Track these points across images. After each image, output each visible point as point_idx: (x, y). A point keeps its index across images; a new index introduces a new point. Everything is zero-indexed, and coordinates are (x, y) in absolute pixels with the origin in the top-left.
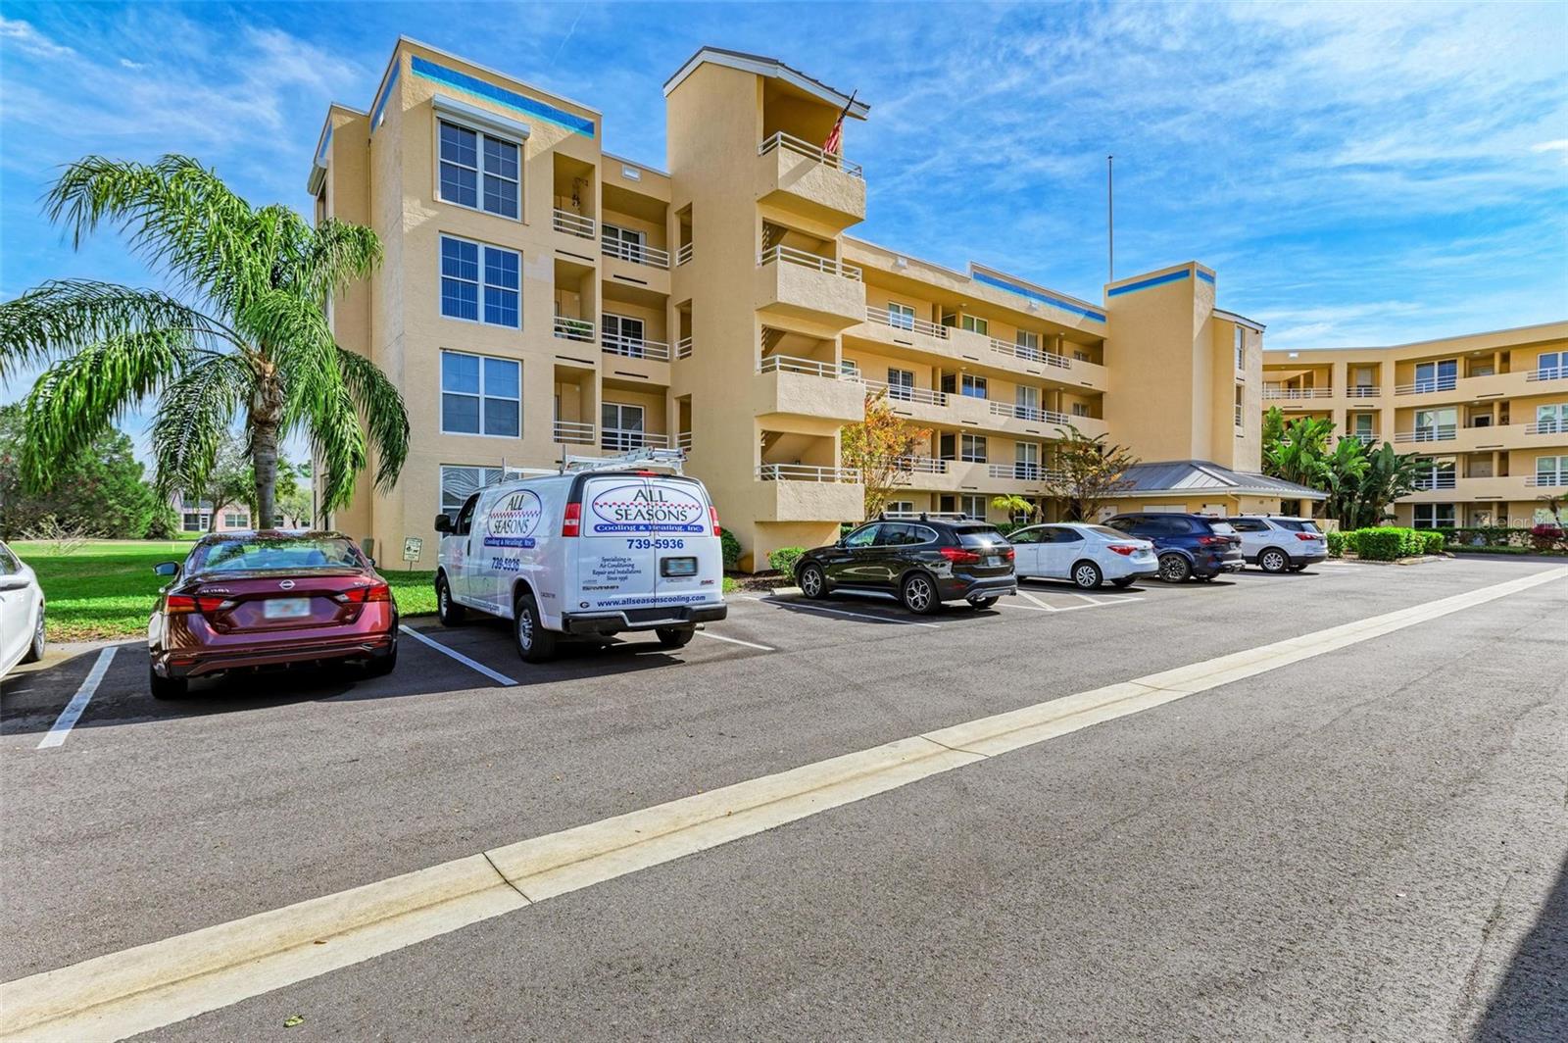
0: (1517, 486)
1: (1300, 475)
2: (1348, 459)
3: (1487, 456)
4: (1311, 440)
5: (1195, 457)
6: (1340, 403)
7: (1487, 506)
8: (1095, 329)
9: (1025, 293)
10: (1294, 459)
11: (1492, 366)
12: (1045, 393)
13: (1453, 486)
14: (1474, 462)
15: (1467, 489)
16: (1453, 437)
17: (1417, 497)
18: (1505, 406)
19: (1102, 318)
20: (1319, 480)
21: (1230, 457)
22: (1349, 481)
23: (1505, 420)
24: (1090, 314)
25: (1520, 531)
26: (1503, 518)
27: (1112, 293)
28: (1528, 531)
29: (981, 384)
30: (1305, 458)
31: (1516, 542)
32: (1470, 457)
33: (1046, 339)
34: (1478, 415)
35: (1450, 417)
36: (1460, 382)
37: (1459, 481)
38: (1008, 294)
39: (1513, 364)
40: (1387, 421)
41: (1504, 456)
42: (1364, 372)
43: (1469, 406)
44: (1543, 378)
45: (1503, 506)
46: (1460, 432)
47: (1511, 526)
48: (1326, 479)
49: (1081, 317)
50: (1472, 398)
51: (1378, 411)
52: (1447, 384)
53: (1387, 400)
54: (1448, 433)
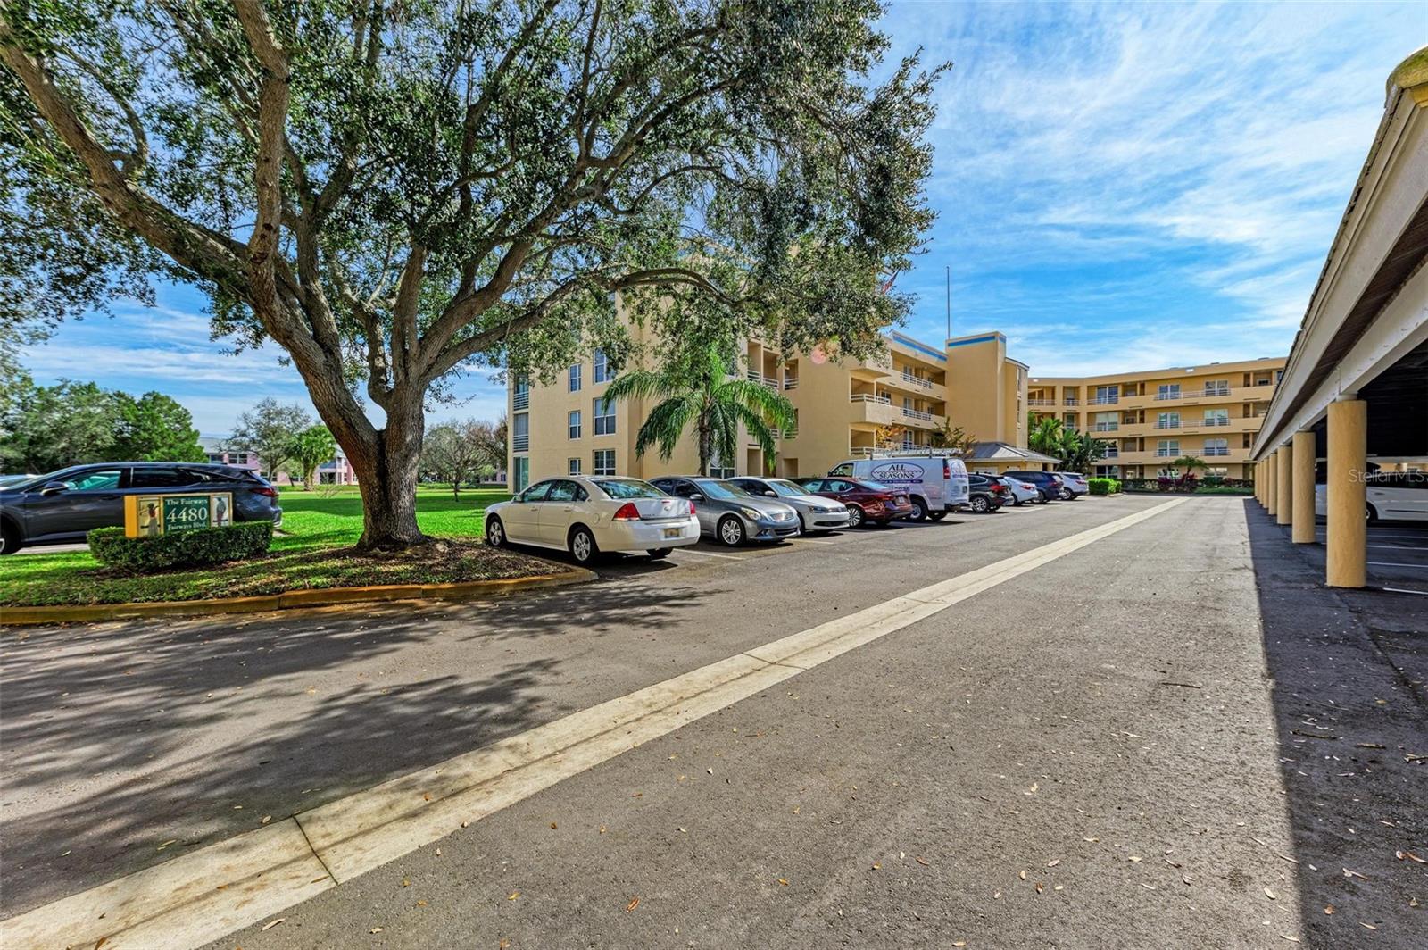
0: (1148, 456)
1: (1045, 449)
2: (1070, 442)
3: (1133, 440)
4: (1051, 430)
5: (999, 440)
6: (1060, 408)
7: (1133, 467)
8: (943, 366)
9: (914, 346)
10: (1042, 440)
11: (1136, 390)
12: (916, 401)
13: (1116, 456)
14: (1128, 442)
15: (1125, 457)
16: (1116, 429)
17: (1100, 462)
18: (1142, 412)
19: (945, 359)
20: (1056, 452)
21: (1015, 440)
22: (1070, 453)
23: (1142, 421)
24: (940, 357)
25: (1151, 481)
26: (1142, 474)
27: (950, 345)
28: (1155, 481)
29: (889, 396)
30: (1048, 441)
31: (1149, 486)
32: (1124, 440)
33: (916, 370)
34: (1129, 416)
35: (1115, 418)
36: (1121, 399)
37: (1120, 453)
38: (907, 347)
39: (1146, 390)
40: (1083, 419)
41: (1142, 440)
42: (1072, 390)
43: (1124, 412)
44: (1161, 399)
45: (1142, 467)
46: (1121, 427)
47: (1146, 477)
48: (1060, 452)
49: (936, 359)
50: (1127, 408)
51: (1078, 414)
52: (1113, 401)
53: (1083, 407)
54: (1114, 426)
